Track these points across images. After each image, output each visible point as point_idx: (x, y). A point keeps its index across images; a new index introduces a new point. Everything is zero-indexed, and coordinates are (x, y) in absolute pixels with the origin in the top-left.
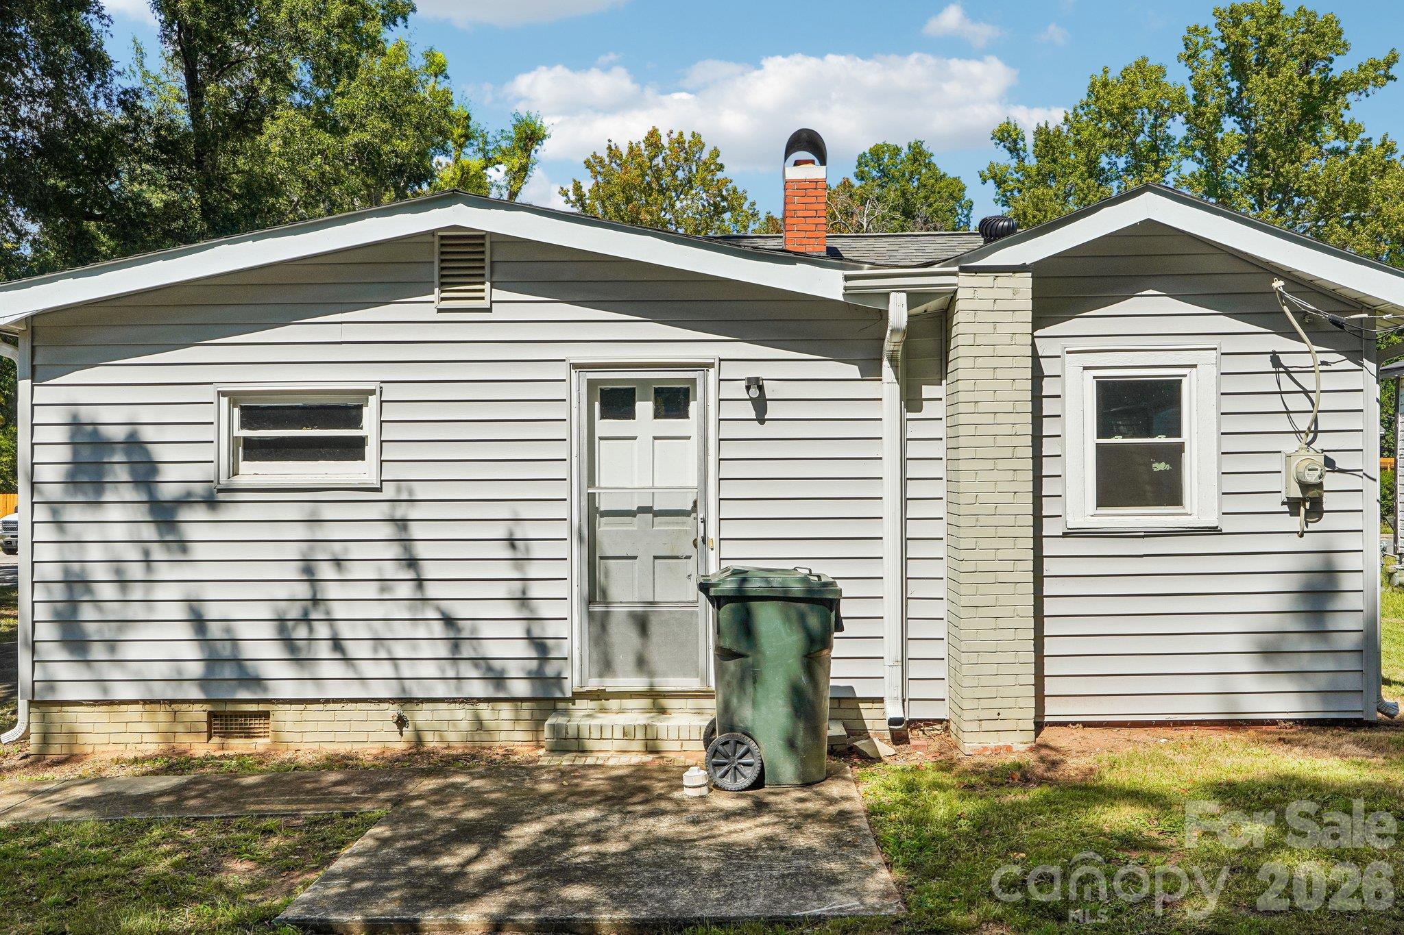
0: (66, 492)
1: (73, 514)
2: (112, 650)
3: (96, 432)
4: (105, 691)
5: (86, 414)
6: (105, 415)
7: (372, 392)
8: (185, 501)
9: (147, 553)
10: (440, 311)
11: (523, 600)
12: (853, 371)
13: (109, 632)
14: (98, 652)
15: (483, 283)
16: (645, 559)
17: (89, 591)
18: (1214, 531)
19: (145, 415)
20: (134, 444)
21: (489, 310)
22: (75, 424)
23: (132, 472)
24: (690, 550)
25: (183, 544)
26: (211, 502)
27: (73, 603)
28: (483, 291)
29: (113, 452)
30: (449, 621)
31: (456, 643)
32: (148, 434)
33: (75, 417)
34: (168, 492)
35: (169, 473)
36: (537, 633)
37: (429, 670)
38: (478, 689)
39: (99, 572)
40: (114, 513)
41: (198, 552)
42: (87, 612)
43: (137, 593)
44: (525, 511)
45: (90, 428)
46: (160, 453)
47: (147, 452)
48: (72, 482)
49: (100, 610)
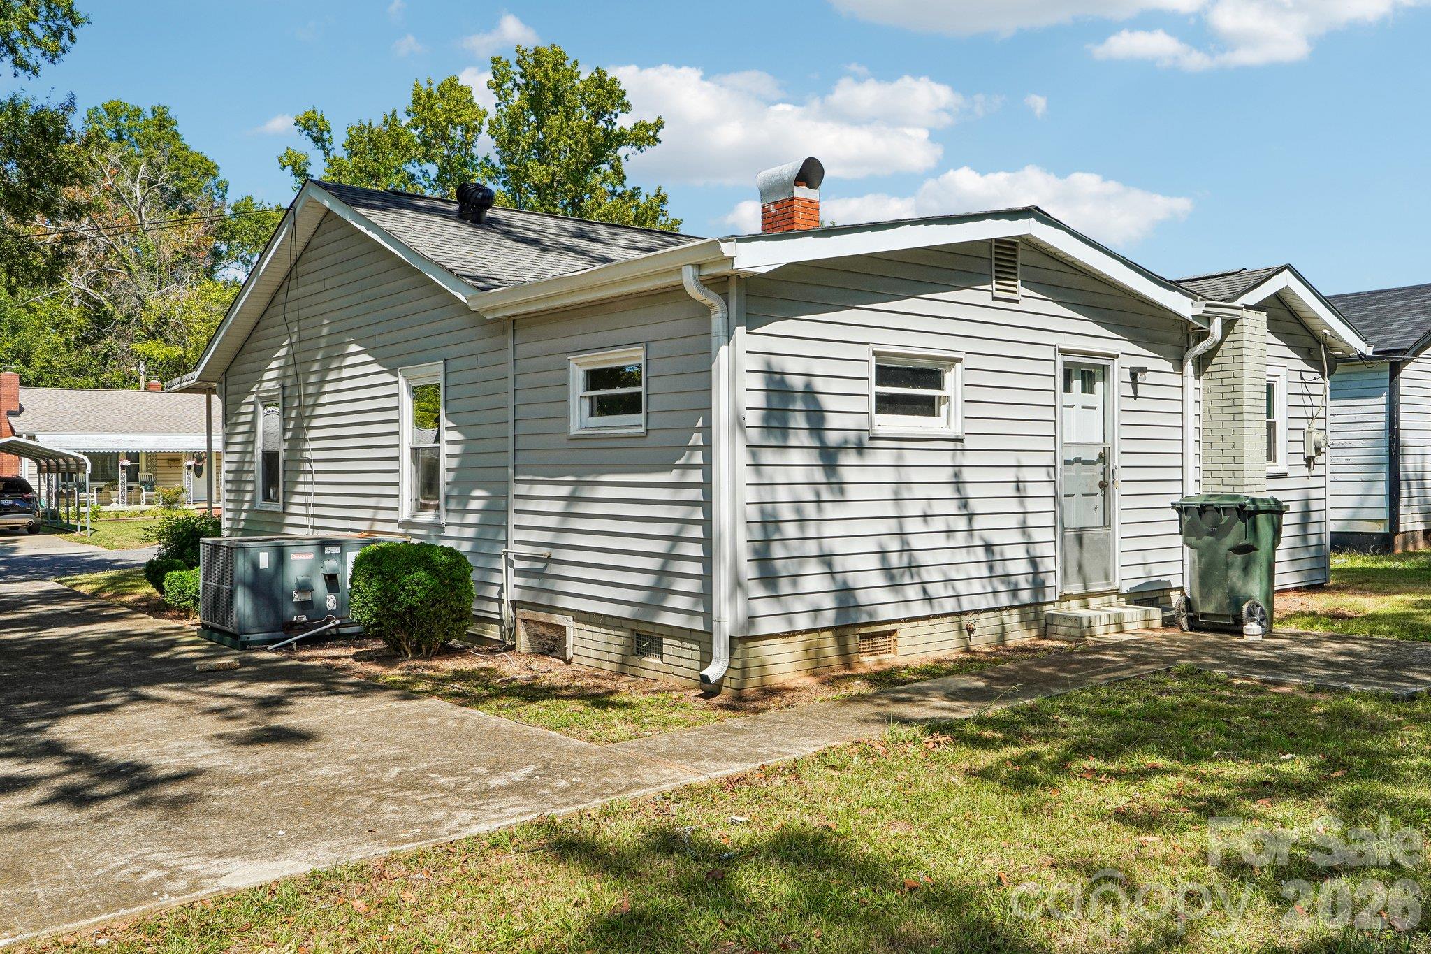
0: (762, 435)
1: (768, 457)
2: (795, 584)
3: (783, 381)
4: (790, 622)
5: (779, 363)
6: (791, 365)
7: (960, 360)
8: (842, 448)
9: (818, 494)
10: (994, 299)
11: (1024, 528)
12: (1168, 366)
13: (792, 567)
14: (785, 587)
15: (1015, 280)
16: (1078, 495)
17: (778, 530)
18: (1285, 476)
19: (818, 367)
20: (809, 393)
21: (1017, 302)
22: (769, 372)
23: (809, 420)
24: (1098, 490)
25: (840, 486)
26: (860, 449)
27: (767, 541)
28: (1015, 286)
29: (794, 400)
30: (988, 547)
31: (991, 564)
32: (819, 385)
33: (769, 364)
34: (833, 438)
35: (833, 421)
36: (1033, 553)
37: (976, 587)
38: (1004, 600)
39: (786, 513)
40: (796, 457)
41: (852, 492)
42: (777, 550)
43: (811, 531)
44: (1026, 459)
45: (778, 376)
46: (828, 403)
47: (817, 402)
48: (766, 428)
49: (786, 547)
